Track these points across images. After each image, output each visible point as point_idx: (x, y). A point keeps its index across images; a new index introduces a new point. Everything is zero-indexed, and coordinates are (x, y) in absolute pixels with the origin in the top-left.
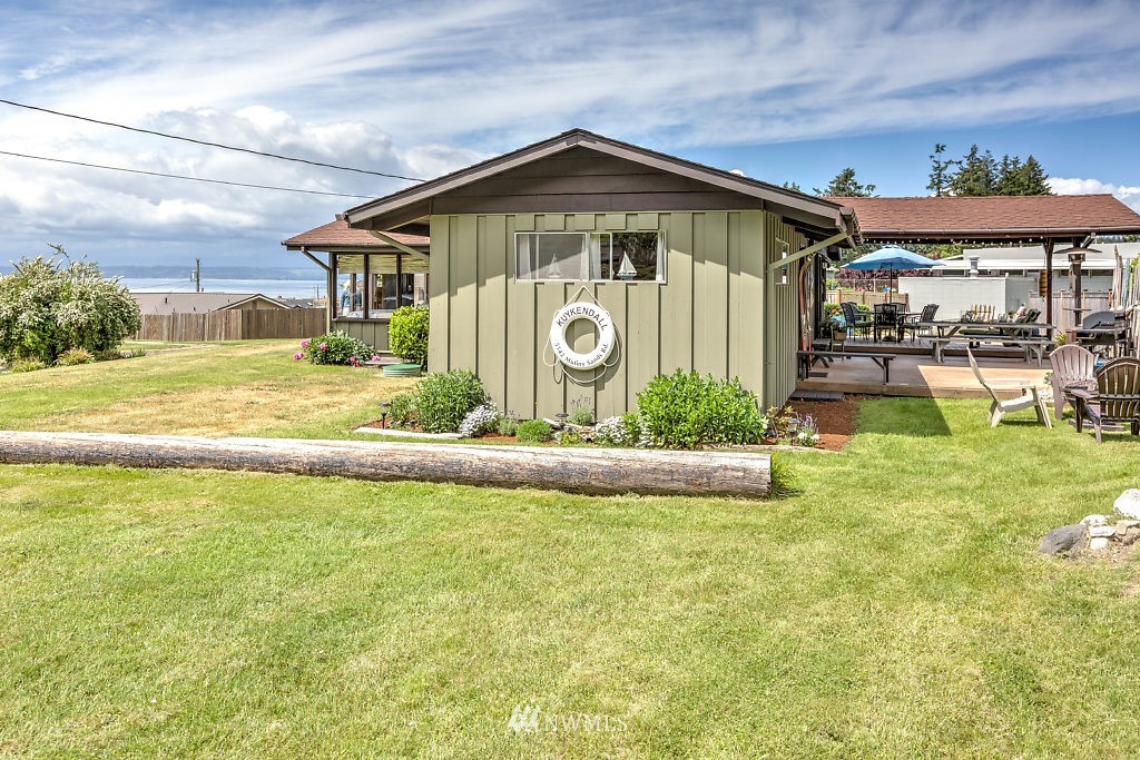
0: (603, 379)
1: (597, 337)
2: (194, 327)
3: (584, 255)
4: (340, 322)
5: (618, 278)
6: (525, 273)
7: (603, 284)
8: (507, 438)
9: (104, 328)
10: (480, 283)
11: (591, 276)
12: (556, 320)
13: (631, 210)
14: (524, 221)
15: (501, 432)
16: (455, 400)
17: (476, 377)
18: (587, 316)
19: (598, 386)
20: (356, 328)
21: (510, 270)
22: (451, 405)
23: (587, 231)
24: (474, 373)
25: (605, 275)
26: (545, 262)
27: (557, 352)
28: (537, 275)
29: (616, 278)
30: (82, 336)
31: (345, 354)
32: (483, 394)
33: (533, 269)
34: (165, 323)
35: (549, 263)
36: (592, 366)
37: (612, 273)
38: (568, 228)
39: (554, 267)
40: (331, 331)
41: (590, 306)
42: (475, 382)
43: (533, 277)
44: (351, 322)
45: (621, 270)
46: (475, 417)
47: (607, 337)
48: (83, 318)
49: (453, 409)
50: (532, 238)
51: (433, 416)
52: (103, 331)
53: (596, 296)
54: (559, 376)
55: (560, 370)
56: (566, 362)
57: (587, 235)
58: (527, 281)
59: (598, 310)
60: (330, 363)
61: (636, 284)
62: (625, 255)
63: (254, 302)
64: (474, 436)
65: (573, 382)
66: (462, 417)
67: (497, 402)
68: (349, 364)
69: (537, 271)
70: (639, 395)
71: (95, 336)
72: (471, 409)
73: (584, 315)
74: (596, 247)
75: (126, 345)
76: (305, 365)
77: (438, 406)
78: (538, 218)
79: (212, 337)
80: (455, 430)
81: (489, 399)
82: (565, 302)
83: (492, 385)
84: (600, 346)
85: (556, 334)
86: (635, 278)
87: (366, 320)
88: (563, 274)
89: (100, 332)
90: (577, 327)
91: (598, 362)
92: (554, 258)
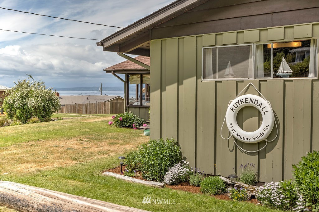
0: (265, 151)
1: (260, 119)
2: (93, 109)
3: (251, 61)
4: (130, 106)
5: (278, 77)
6: (209, 75)
7: (266, 81)
8: (195, 188)
9: (45, 109)
10: (179, 82)
11: (256, 76)
12: (229, 107)
13: (288, 24)
14: (208, 39)
15: (191, 182)
16: (162, 159)
17: (177, 144)
18: (253, 105)
19: (261, 155)
20: (137, 110)
21: (199, 73)
22: (159, 161)
23: (253, 42)
24: (176, 141)
25: (267, 75)
26: (223, 67)
27: (230, 129)
28: (217, 76)
29: (275, 76)
30: (37, 112)
31: (131, 123)
32: (181, 154)
33: (214, 72)
34: (84, 107)
35: (225, 68)
36: (256, 141)
37: (272, 72)
38: (239, 42)
39: (229, 70)
40: (126, 111)
41: (255, 97)
42: (176, 147)
43: (215, 78)
44: (135, 107)
45: (280, 71)
46: (174, 171)
47: (268, 120)
48: (36, 104)
49: (160, 164)
50: (214, 50)
51: (148, 168)
52: (44, 110)
53: (260, 90)
54: (232, 146)
55: (232, 143)
56: (237, 137)
57: (253, 46)
58: (210, 80)
59: (261, 100)
60: (124, 127)
61: (292, 81)
62: (284, 59)
63: (117, 99)
64: (172, 184)
65: (242, 151)
66: (166, 170)
67: (189, 162)
68: (132, 127)
69: (217, 74)
70: (294, 166)
71: (42, 112)
72: (172, 165)
73: (250, 104)
74: (260, 54)
75: (54, 115)
76: (114, 127)
77: (150, 162)
78: (218, 37)
79: (100, 113)
80: (161, 179)
81: (185, 159)
82: (237, 94)
83: (187, 148)
84: (262, 126)
85: (230, 117)
86: (290, 76)
87: (141, 107)
88: (235, 75)
89: (43, 110)
90: (245, 112)
91: (261, 138)
92: (229, 64)
